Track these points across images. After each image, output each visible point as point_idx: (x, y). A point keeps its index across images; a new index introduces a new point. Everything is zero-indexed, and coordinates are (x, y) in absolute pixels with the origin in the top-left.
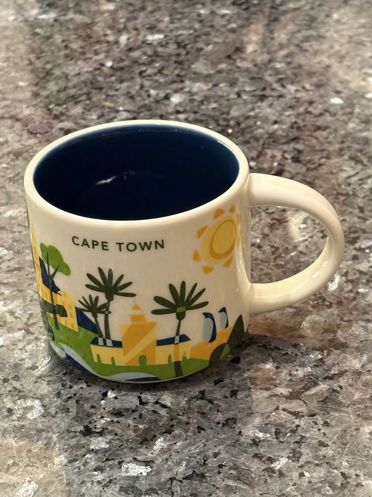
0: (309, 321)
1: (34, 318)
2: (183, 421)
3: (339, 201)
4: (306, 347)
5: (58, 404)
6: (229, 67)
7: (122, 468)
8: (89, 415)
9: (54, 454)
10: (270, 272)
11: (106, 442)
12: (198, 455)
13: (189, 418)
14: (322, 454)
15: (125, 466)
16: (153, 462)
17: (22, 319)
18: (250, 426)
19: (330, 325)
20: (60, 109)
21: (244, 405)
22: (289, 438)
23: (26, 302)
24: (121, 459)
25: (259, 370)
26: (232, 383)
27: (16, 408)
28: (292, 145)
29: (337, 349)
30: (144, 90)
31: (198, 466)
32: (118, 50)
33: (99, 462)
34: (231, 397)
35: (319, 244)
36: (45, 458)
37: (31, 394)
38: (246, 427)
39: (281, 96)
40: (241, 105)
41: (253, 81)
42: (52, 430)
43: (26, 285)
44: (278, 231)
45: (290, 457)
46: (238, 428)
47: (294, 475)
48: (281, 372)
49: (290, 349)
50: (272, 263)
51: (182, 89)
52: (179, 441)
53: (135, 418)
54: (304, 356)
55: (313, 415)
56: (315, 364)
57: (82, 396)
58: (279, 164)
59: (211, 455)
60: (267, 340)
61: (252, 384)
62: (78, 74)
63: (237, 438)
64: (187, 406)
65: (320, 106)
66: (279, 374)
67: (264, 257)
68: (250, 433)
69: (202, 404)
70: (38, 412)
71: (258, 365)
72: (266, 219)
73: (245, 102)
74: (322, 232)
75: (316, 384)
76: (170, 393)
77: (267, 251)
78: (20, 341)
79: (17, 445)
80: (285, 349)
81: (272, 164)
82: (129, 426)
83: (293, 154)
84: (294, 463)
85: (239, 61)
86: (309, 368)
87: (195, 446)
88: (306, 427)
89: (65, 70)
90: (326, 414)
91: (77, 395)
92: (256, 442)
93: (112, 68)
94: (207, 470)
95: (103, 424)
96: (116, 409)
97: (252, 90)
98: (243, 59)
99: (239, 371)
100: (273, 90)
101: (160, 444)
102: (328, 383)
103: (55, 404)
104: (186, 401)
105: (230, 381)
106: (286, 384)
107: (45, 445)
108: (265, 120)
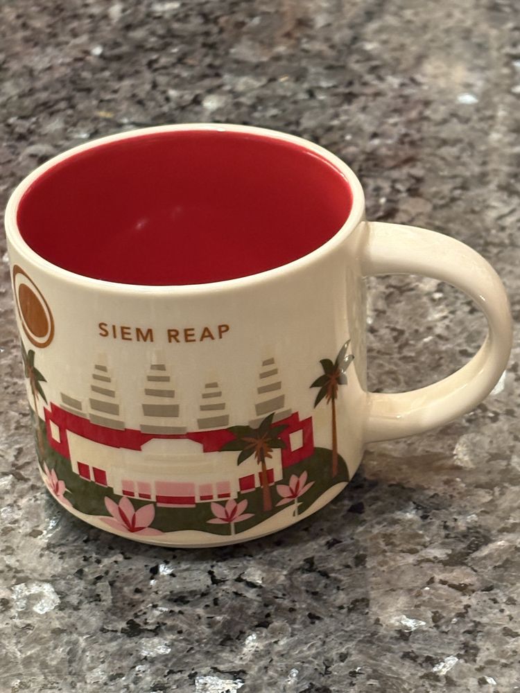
0: (464, 444)
1: (27, 454)
2: (284, 606)
3: (491, 255)
4: (465, 483)
5: (82, 588)
6: (291, 51)
7: (197, 684)
8: (133, 604)
9: (85, 667)
10: (395, 368)
11: (166, 645)
12: (315, 658)
13: (294, 601)
14: (511, 649)
15: (201, 681)
16: (244, 672)
17: (7, 457)
18: (392, 610)
19: (499, 448)
20: (27, 124)
21: (379, 578)
22: (456, 627)
23: (9, 430)
24: (193, 669)
25: (395, 522)
26: (356, 544)
27: (14, 597)
28: (406, 170)
29: (514, 485)
30: (159, 91)
31: (317, 675)
32: (109, 28)
33: (158, 676)
34: (357, 565)
35: (467, 324)
36: (70, 673)
37: (36, 575)
38: (385, 611)
39: (377, 94)
40: (317, 110)
41: (331, 72)
42: (76, 629)
43: (6, 403)
44: (398, 305)
45: (461, 655)
46: (373, 614)
47: (470, 683)
48: (430, 524)
49: (441, 488)
50: (396, 356)
51: (220, 87)
52: (282, 638)
53: (207, 606)
54: (465, 499)
55: (489, 589)
56: (483, 509)
57: (118, 574)
58: (389, 201)
59: (336, 658)
60: (402, 476)
61: (387, 545)
62: (50, 68)
63: (373, 629)
64: (287, 583)
65: (442, 108)
66: (427, 527)
67: (383, 346)
68: (392, 621)
69: (312, 580)
70: (51, 602)
71: (393, 515)
72: (378, 286)
73: (323, 106)
74: (469, 303)
75: (487, 540)
76: (259, 564)
77: (386, 337)
78: (7, 492)
79: (24, 656)
80: (432, 487)
81: (377, 201)
82: (200, 618)
83: (408, 185)
84: (468, 664)
85: (304, 40)
86: (474, 515)
87: (309, 645)
88: (481, 608)
89: (27, 61)
90: (509, 586)
91: (111, 573)
92: (403, 635)
93: (102, 56)
94: (332, 681)
95: (158, 616)
96: (175, 592)
97: (330, 84)
98: (311, 38)
99: (364, 525)
100: (365, 84)
101: (252, 644)
102: (506, 539)
103: (77, 589)
104: (285, 575)
105: (352, 541)
106: (440, 542)
107: (68, 653)
108: (358, 131)
